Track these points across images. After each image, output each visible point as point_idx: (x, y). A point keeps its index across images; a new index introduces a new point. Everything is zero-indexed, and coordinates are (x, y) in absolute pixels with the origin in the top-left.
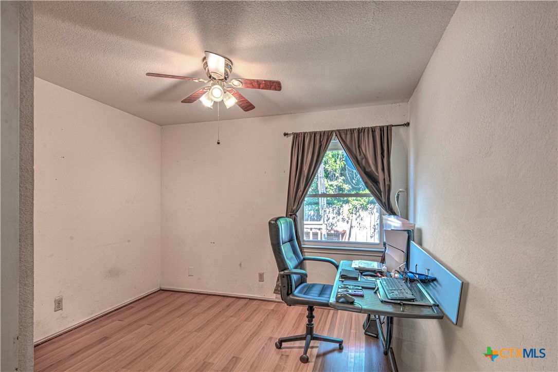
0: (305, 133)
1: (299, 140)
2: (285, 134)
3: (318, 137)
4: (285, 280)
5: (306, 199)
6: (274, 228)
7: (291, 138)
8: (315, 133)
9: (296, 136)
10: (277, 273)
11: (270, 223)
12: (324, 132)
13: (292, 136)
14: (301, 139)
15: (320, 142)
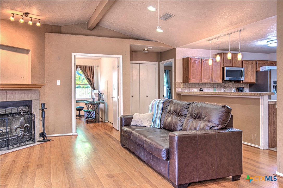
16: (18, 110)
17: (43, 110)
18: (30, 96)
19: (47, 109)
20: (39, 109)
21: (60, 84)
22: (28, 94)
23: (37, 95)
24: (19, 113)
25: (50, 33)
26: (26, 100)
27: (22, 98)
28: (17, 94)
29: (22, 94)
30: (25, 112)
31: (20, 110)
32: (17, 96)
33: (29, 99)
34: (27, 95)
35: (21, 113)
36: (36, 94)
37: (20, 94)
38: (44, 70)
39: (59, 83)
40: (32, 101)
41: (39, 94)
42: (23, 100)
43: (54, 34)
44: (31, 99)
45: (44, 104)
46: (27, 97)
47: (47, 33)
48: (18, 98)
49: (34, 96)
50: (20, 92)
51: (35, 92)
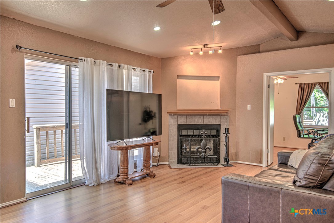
0: (304, 84)
1: (302, 86)
2: (296, 84)
3: (310, 85)
4: (299, 132)
5: (305, 108)
6: (295, 118)
7: (298, 85)
8: (309, 84)
9: (301, 84)
10: (296, 131)
11: (293, 116)
12: (313, 83)
13: (299, 84)
14: (303, 86)
15: (311, 87)
16: (199, 133)
17: (227, 135)
18: (218, 120)
19: (230, 134)
20: (224, 134)
21: (250, 109)
22: (216, 118)
23: (226, 120)
24: (201, 135)
25: (243, 56)
26: (214, 124)
27: (209, 122)
28: (205, 118)
29: (209, 118)
30: (207, 135)
31: (202, 133)
32: (205, 120)
33: (217, 123)
34: (215, 120)
35: (203, 135)
36: (225, 118)
37: (208, 118)
38: (236, 94)
39: (249, 107)
40: (220, 125)
41: (228, 118)
42: (210, 123)
43: (246, 55)
44: (220, 124)
45: (228, 129)
46: (215, 122)
47: (239, 57)
48: (206, 122)
49: (222, 120)
50: (208, 117)
51: (224, 117)
